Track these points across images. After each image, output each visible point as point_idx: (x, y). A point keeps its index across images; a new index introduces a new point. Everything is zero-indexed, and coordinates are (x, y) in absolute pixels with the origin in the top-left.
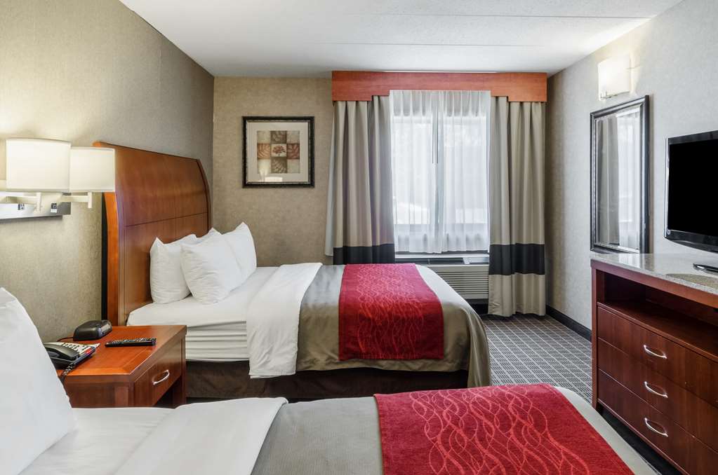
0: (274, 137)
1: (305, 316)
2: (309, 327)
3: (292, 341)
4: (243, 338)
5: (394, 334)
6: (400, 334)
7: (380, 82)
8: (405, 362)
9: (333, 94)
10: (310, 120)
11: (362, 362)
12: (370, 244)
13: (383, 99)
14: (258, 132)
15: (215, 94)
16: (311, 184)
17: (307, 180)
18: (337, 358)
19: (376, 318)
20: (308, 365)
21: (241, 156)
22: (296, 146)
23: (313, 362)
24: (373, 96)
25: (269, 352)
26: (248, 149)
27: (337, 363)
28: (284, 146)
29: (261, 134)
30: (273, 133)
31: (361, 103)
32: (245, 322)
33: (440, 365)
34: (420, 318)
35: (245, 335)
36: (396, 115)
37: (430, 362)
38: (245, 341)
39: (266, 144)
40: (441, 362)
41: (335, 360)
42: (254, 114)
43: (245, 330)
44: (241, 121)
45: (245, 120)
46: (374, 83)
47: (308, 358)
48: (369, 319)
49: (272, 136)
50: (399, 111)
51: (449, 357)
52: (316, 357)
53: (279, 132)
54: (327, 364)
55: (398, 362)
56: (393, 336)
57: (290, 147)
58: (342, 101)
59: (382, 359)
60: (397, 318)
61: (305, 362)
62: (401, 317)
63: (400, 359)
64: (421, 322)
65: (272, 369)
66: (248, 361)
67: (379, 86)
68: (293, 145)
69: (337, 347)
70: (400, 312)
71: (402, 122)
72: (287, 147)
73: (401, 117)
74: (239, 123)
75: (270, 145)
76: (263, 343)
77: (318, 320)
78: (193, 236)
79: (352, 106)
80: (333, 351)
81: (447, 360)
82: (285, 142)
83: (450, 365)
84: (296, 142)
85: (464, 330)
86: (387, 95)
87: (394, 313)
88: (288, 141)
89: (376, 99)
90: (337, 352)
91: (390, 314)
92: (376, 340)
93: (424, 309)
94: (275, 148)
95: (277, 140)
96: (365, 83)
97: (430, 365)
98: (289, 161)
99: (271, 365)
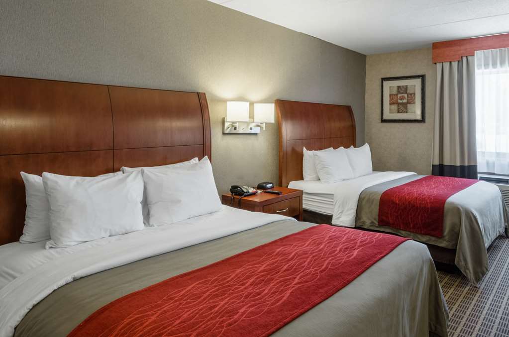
0: (400, 89)
1: (362, 197)
2: (364, 203)
3: (352, 209)
4: (331, 203)
5: (411, 215)
6: (414, 216)
7: (468, 46)
8: (417, 235)
9: (433, 58)
10: (423, 77)
11: (392, 229)
12: (458, 164)
13: (470, 58)
14: (390, 87)
15: (367, 66)
16: (423, 120)
17: (420, 118)
18: (377, 223)
19: (401, 204)
20: (361, 224)
21: (380, 102)
22: (413, 95)
23: (364, 223)
24: (462, 57)
25: (342, 212)
26: (384, 98)
27: (377, 227)
28: (406, 95)
29: (392, 88)
30: (399, 87)
31: (453, 63)
32: (333, 195)
33: (441, 242)
34: (428, 208)
35: (332, 202)
36: (478, 69)
37: (433, 238)
38: (332, 205)
39: (394, 95)
40: (441, 240)
41: (376, 224)
42: (388, 76)
43: (333, 199)
44: (380, 80)
45: (383, 79)
46: (462, 48)
47: (362, 220)
48: (396, 204)
49: (398, 89)
50: (481, 65)
51: (447, 238)
52: (365, 220)
53: (403, 86)
54: (371, 226)
55: (412, 234)
56: (410, 216)
57: (410, 96)
58: (440, 63)
59: (402, 230)
60: (413, 206)
61: (360, 222)
62: (416, 206)
63: (413, 232)
64: (428, 211)
65: (341, 222)
66: (332, 216)
67: (466, 49)
68: (411, 94)
69: (377, 217)
70: (416, 203)
71: (483, 74)
72: (408, 95)
73: (483, 70)
74: (379, 82)
75: (397, 95)
76: (339, 206)
77: (369, 200)
78: (332, 148)
79: (455, 64)
80: (375, 219)
81: (445, 240)
82: (406, 93)
83: (447, 243)
84: (413, 92)
85: (457, 221)
86: (473, 55)
87: (412, 202)
88: (408, 92)
89: (464, 59)
90: (377, 220)
91: (409, 202)
92: (399, 217)
93: (432, 203)
94: (400, 97)
95: (402, 91)
96: (456, 48)
97: (434, 241)
98: (409, 105)
99: (341, 219)
